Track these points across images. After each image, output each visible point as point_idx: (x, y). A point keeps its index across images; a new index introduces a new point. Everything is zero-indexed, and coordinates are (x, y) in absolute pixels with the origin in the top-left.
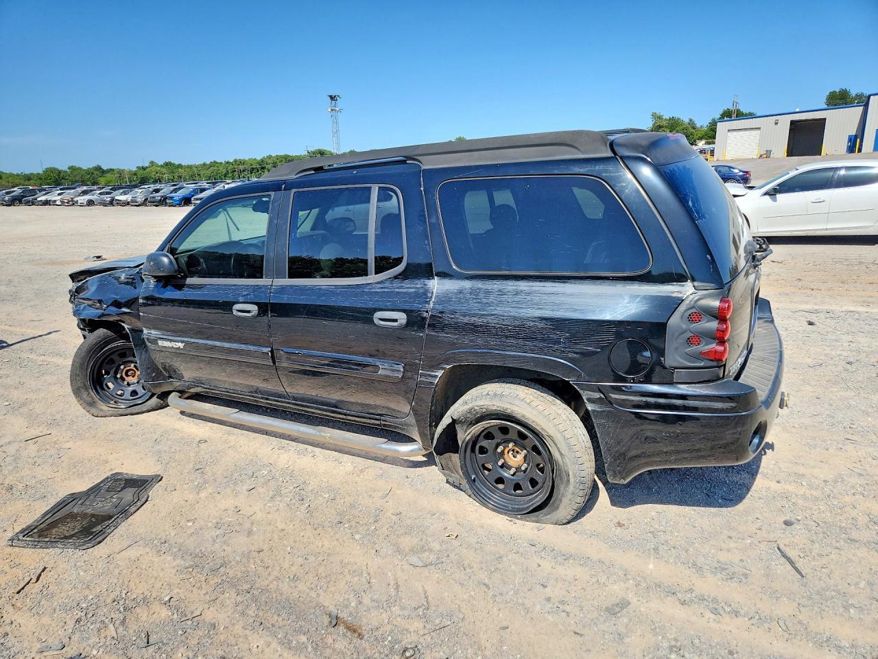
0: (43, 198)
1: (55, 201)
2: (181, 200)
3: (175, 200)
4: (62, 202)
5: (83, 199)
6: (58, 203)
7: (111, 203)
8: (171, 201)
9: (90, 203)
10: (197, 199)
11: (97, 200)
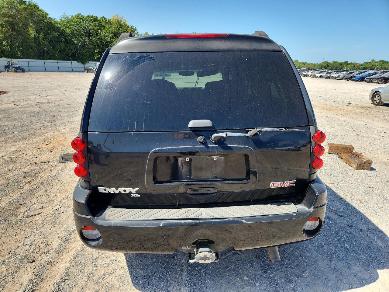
0: (305, 74)
1: (309, 75)
2: (359, 79)
3: (356, 78)
4: (311, 76)
5: (318, 75)
6: (309, 76)
7: (329, 78)
8: (355, 79)
9: (321, 77)
10: (368, 79)
11: (324, 76)
